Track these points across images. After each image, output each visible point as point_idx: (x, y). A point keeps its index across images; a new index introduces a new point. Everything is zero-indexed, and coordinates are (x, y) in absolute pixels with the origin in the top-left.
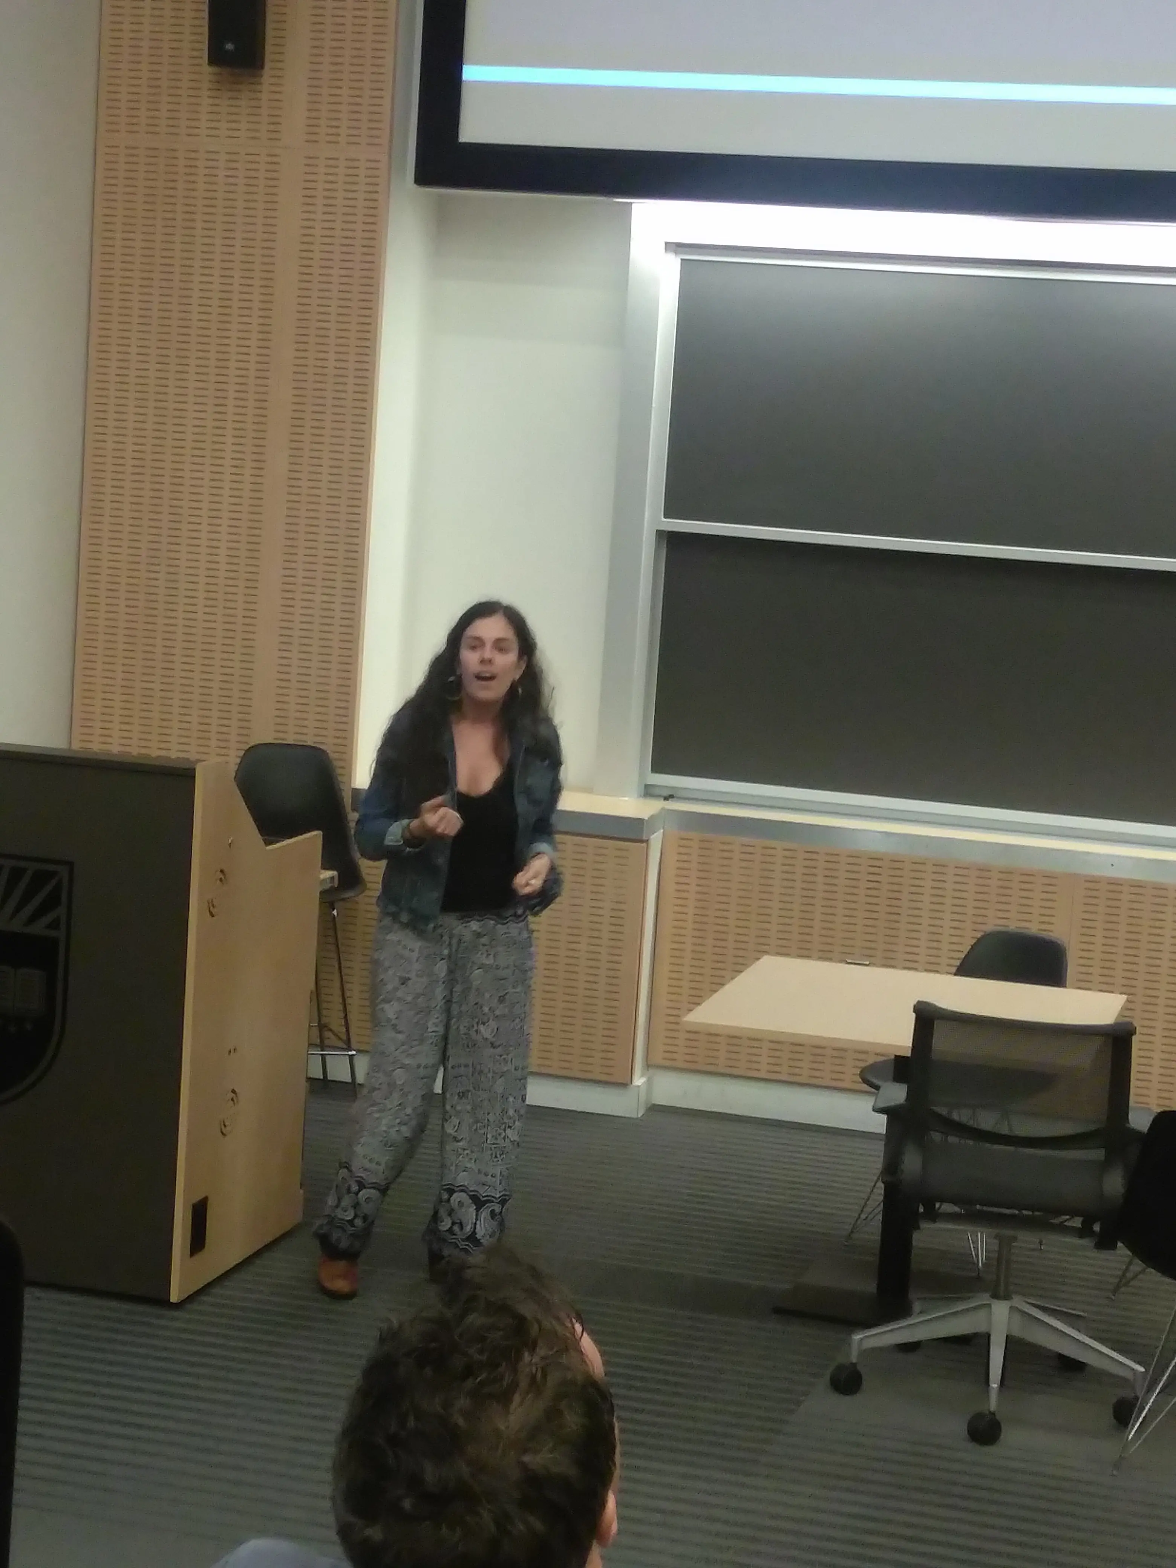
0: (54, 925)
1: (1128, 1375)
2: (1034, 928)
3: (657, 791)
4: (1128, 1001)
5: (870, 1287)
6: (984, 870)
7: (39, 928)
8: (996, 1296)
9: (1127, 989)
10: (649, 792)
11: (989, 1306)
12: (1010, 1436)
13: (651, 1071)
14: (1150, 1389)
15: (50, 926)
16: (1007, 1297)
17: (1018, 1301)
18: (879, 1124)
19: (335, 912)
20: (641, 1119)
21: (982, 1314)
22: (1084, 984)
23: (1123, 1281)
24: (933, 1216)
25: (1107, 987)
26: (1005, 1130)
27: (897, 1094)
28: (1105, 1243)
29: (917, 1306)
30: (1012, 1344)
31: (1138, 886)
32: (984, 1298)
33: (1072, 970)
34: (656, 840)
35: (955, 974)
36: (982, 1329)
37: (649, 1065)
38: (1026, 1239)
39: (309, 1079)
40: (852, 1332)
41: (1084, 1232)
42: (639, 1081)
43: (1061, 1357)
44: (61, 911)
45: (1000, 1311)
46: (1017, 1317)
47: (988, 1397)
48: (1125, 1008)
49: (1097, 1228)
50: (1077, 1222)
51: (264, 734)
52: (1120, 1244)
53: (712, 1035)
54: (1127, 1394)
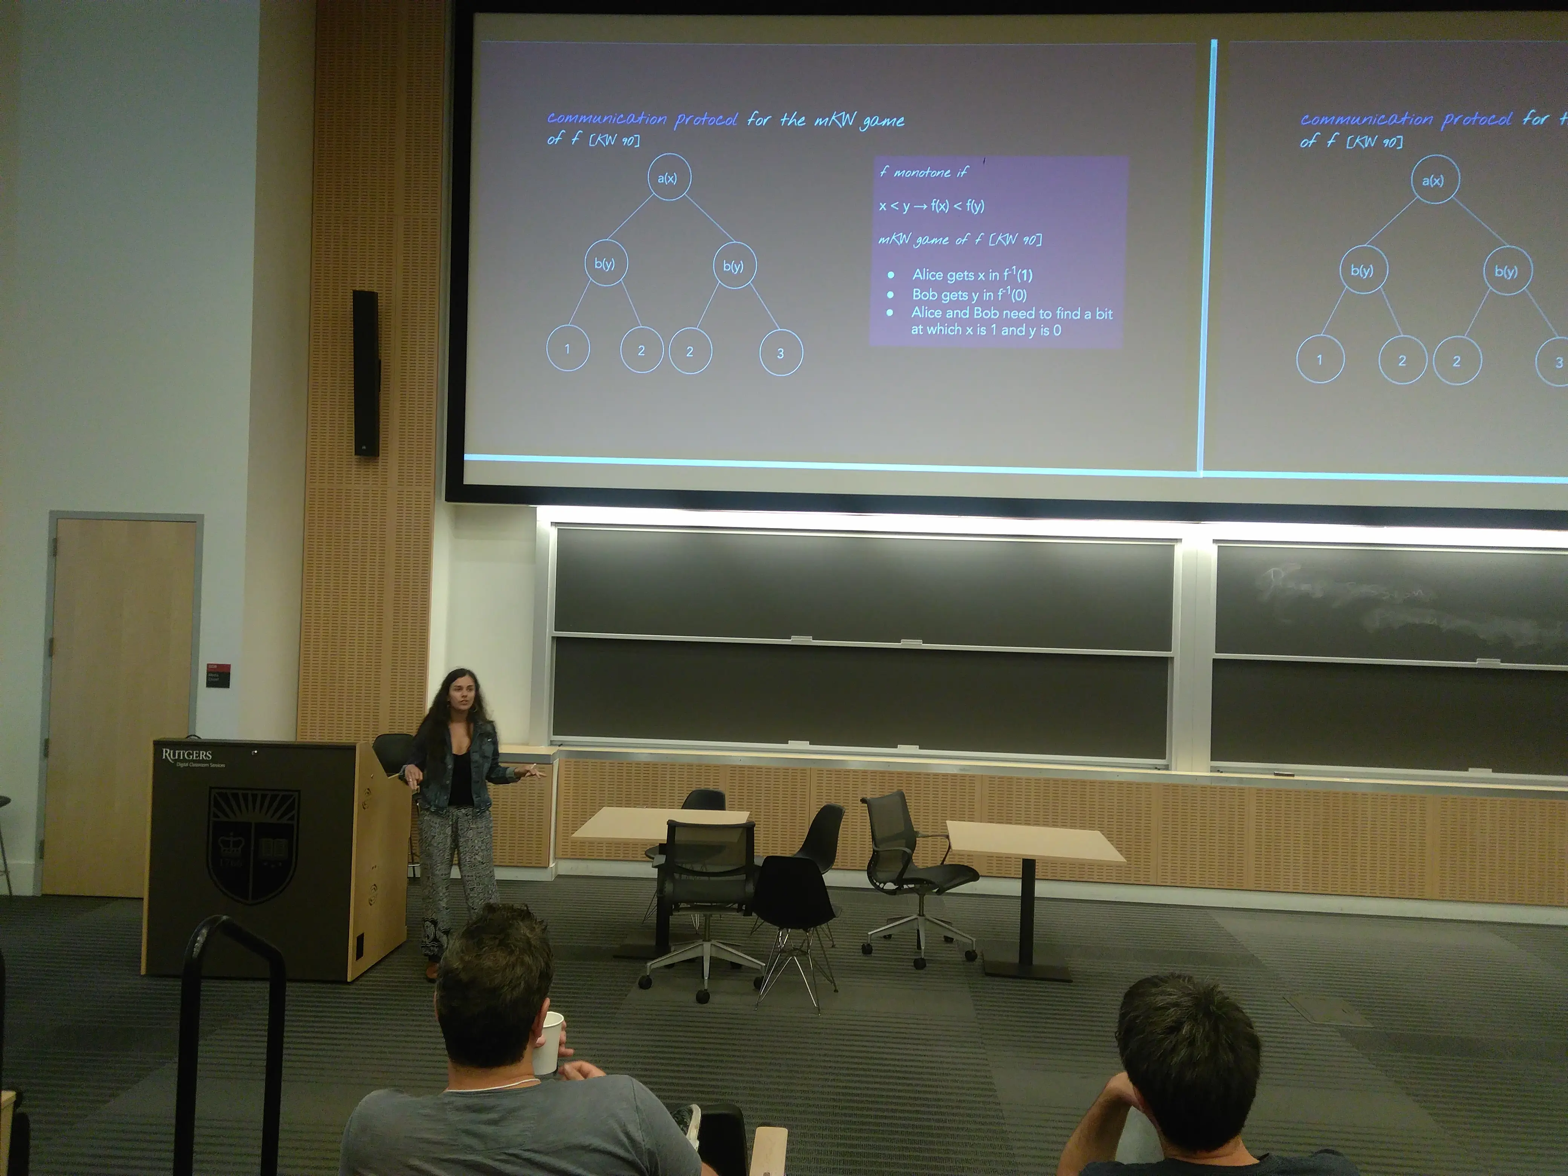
0: (292, 818)
1: (759, 968)
2: (711, 787)
3: (555, 743)
4: (750, 814)
5: (653, 943)
6: (690, 766)
7: (284, 820)
8: (705, 941)
9: (747, 809)
10: (552, 743)
11: (702, 945)
12: (714, 998)
13: (557, 860)
14: (768, 973)
15: (289, 819)
16: (709, 941)
17: (714, 942)
18: (654, 873)
20: (553, 882)
21: (700, 948)
22: (732, 808)
23: (755, 928)
24: (678, 909)
25: (741, 809)
26: (704, 871)
27: (661, 859)
28: (747, 913)
29: (673, 949)
30: (714, 961)
31: (751, 768)
32: (700, 942)
33: (727, 804)
34: (556, 763)
35: (682, 808)
36: (700, 955)
37: (555, 858)
38: (716, 916)
39: (408, 878)
40: (646, 963)
41: (739, 910)
42: (552, 865)
43: (732, 963)
44: (295, 812)
45: (707, 946)
46: (714, 949)
47: (704, 983)
48: (749, 817)
49: (744, 907)
50: (736, 906)
51: (384, 730)
52: (754, 914)
53: (583, 842)
54: (760, 976)
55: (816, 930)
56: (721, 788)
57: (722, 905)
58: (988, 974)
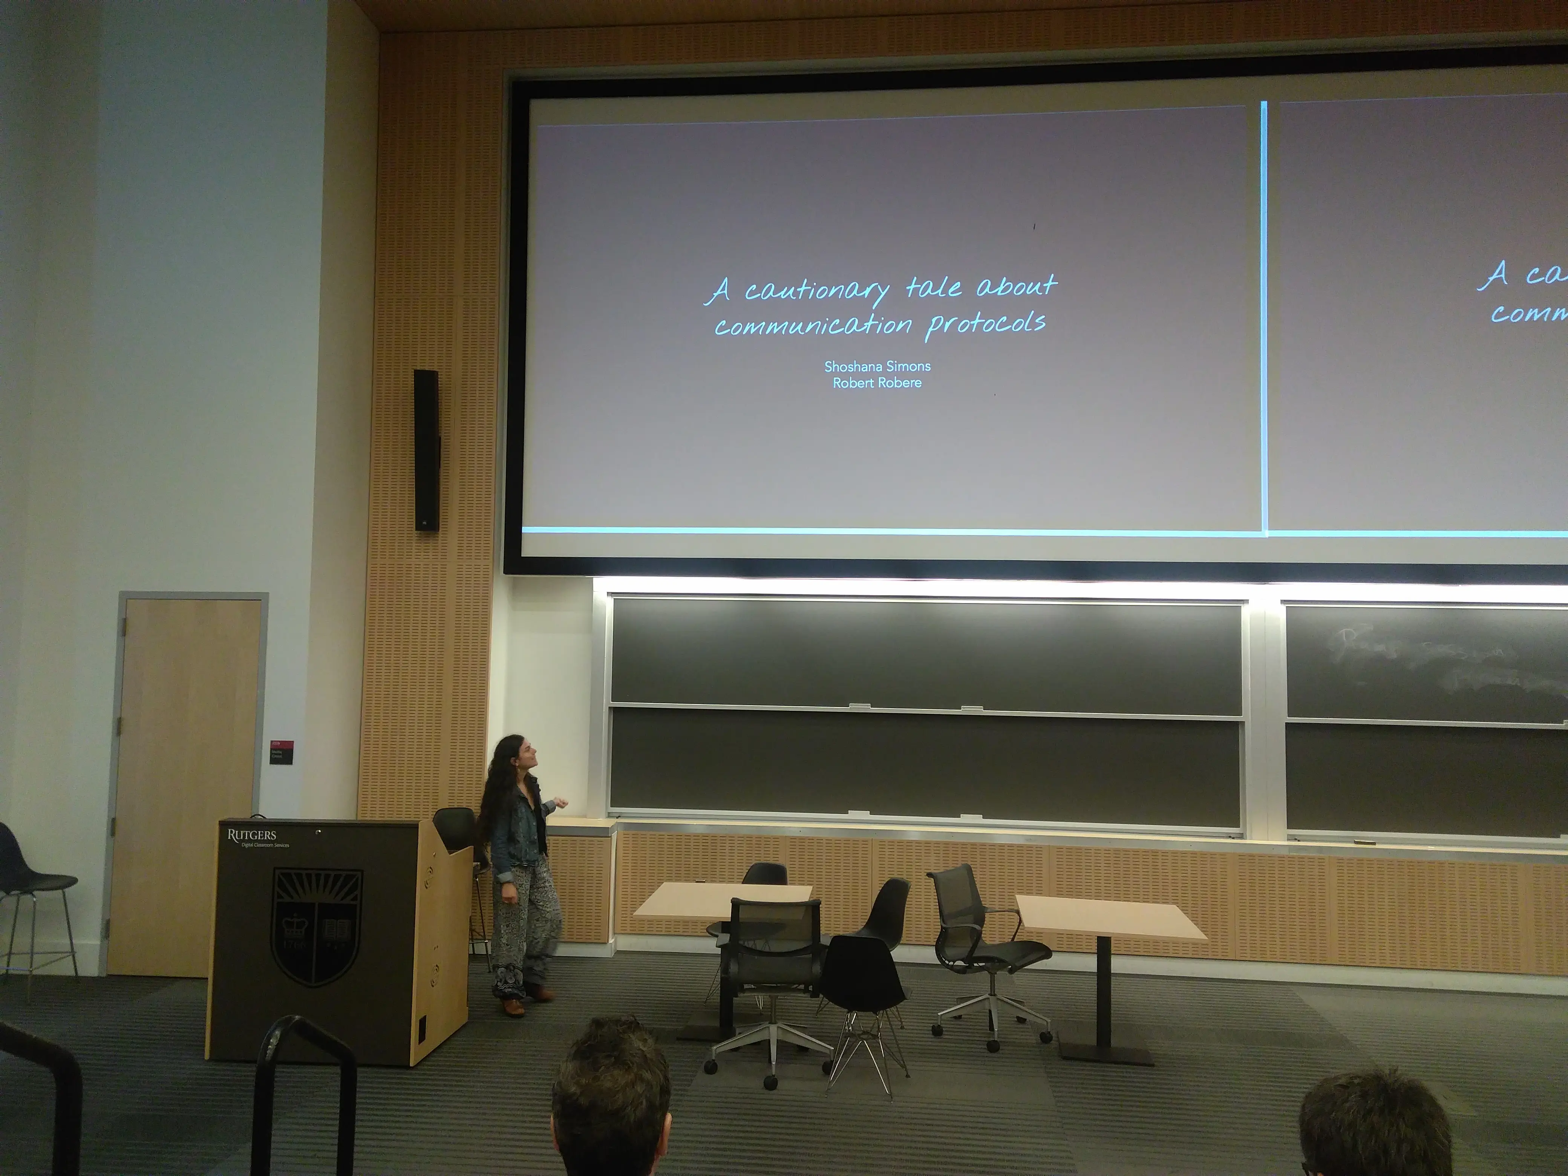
0: (355, 898)
1: (828, 1052)
2: (771, 860)
3: (613, 815)
4: (816, 890)
5: (716, 1023)
6: (749, 837)
7: (348, 901)
8: (771, 1023)
9: (809, 883)
10: (610, 815)
11: (769, 1027)
12: (782, 1085)
13: (616, 936)
14: (837, 1058)
15: (352, 899)
16: (775, 1023)
17: (780, 1024)
18: (719, 951)
19: (478, 880)
20: (613, 958)
21: (766, 1032)
22: (795, 884)
23: (820, 1009)
24: (744, 991)
25: (803, 885)
26: (767, 950)
27: (725, 938)
28: (814, 995)
29: (738, 1032)
30: (781, 1044)
31: (811, 839)
32: (766, 1024)
33: (789, 877)
34: (614, 836)
35: (743, 883)
36: (767, 1038)
37: (615, 934)
38: (780, 995)
39: (467, 955)
40: (711, 1046)
41: (806, 991)
42: (611, 941)
43: (799, 1046)
44: (357, 892)
45: (773, 1028)
46: (780, 1032)
47: (771, 1068)
48: (813, 894)
49: (811, 988)
50: (802, 987)
51: (444, 804)
52: (821, 996)
53: (645, 919)
54: (828, 1059)
55: (886, 1012)
56: (781, 861)
57: (786, 986)
58: (1066, 1058)
